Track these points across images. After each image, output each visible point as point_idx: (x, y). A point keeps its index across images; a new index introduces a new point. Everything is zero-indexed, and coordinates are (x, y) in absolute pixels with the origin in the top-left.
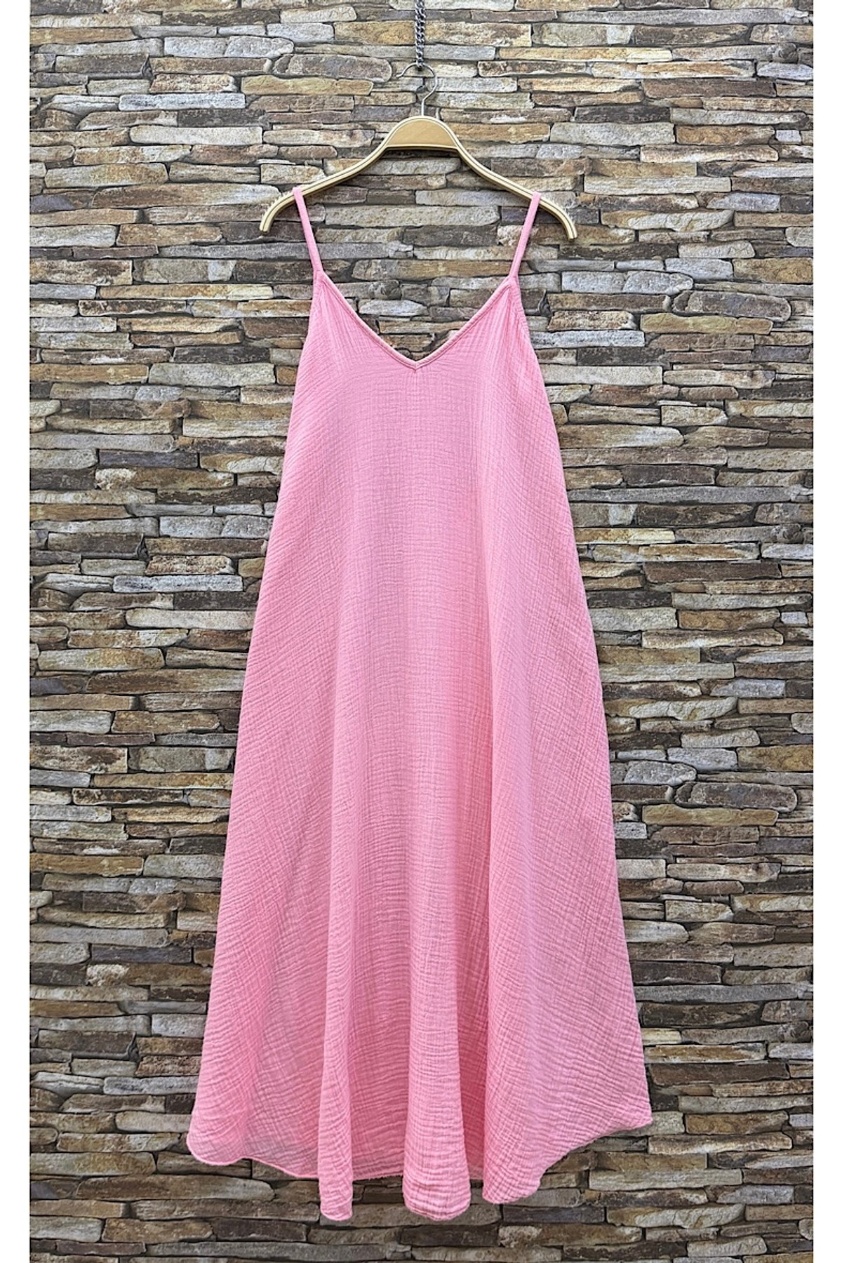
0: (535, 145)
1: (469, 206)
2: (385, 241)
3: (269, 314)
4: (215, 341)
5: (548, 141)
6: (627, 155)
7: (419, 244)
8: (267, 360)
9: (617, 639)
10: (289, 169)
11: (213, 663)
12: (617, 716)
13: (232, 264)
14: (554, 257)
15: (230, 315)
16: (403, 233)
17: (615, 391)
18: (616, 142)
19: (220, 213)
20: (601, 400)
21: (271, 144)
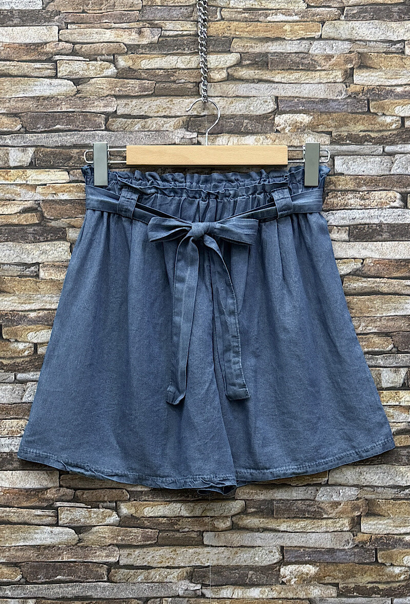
0: (308, 42)
1: (248, 97)
2: (171, 129)
3: (66, 197)
4: (15, 221)
5: (320, 38)
6: (393, 49)
7: (203, 131)
8: (64, 238)
9: (391, 493)
10: (83, 65)
11: (15, 519)
12: (392, 565)
13: (31, 151)
14: (327, 143)
15: (30, 197)
16: (188, 122)
17: (385, 265)
18: (383, 38)
19: (20, 104)
20: (373, 273)
21: (66, 42)
